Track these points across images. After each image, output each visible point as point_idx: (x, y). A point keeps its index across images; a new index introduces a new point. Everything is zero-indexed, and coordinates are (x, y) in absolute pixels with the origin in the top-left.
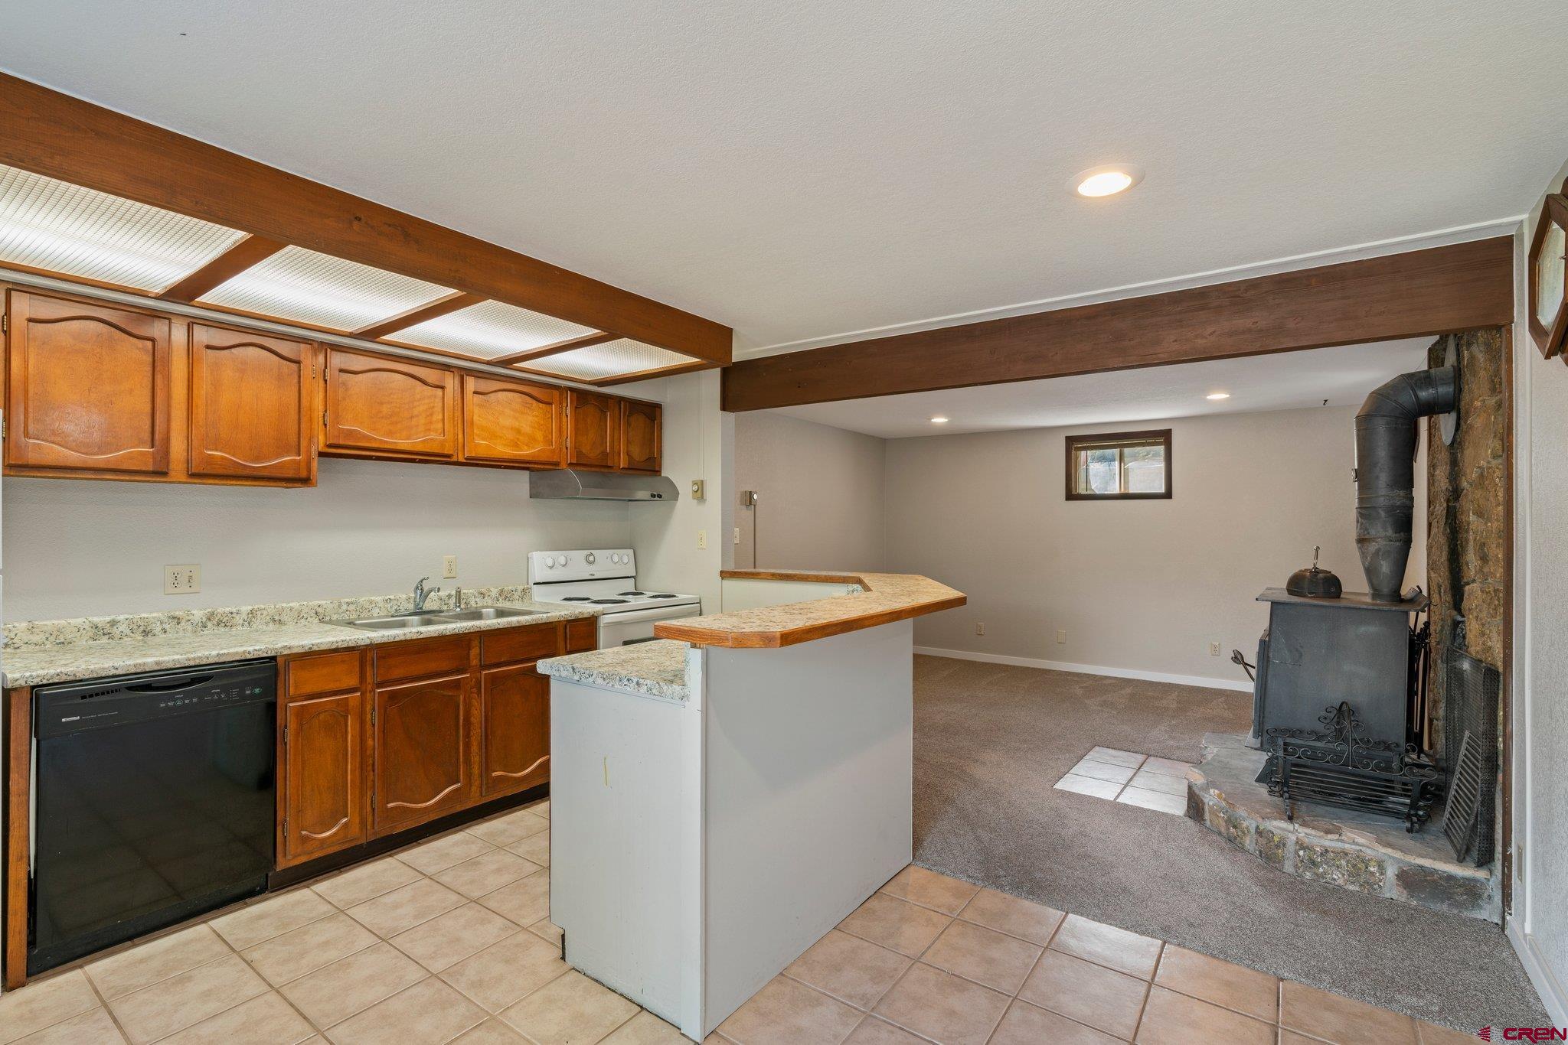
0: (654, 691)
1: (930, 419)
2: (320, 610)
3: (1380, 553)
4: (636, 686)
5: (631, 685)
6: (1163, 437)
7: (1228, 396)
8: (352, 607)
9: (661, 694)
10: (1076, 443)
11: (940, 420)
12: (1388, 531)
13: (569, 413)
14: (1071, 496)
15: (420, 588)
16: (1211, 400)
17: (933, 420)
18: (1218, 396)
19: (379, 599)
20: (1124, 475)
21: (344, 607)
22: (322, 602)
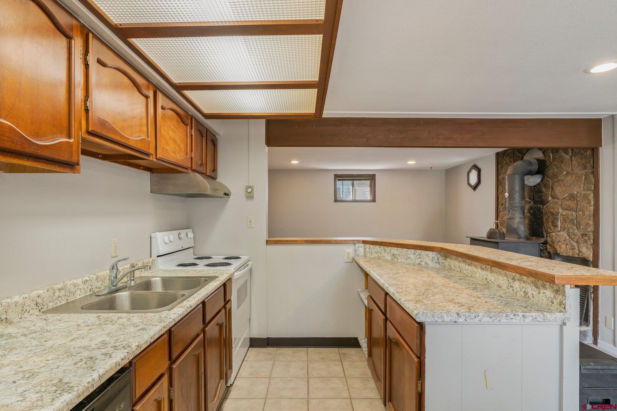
0: (538, 319)
1: (290, 161)
2: (40, 300)
3: (520, 223)
4: (522, 318)
5: (518, 318)
6: (371, 178)
7: (415, 162)
8: (63, 293)
9: (545, 320)
10: (339, 177)
11: (295, 162)
12: (521, 215)
13: (193, 133)
14: (336, 201)
15: (115, 268)
16: (409, 164)
17: (291, 162)
18: (411, 163)
19: (79, 281)
20: (354, 191)
21: (57, 294)
22: (40, 292)
